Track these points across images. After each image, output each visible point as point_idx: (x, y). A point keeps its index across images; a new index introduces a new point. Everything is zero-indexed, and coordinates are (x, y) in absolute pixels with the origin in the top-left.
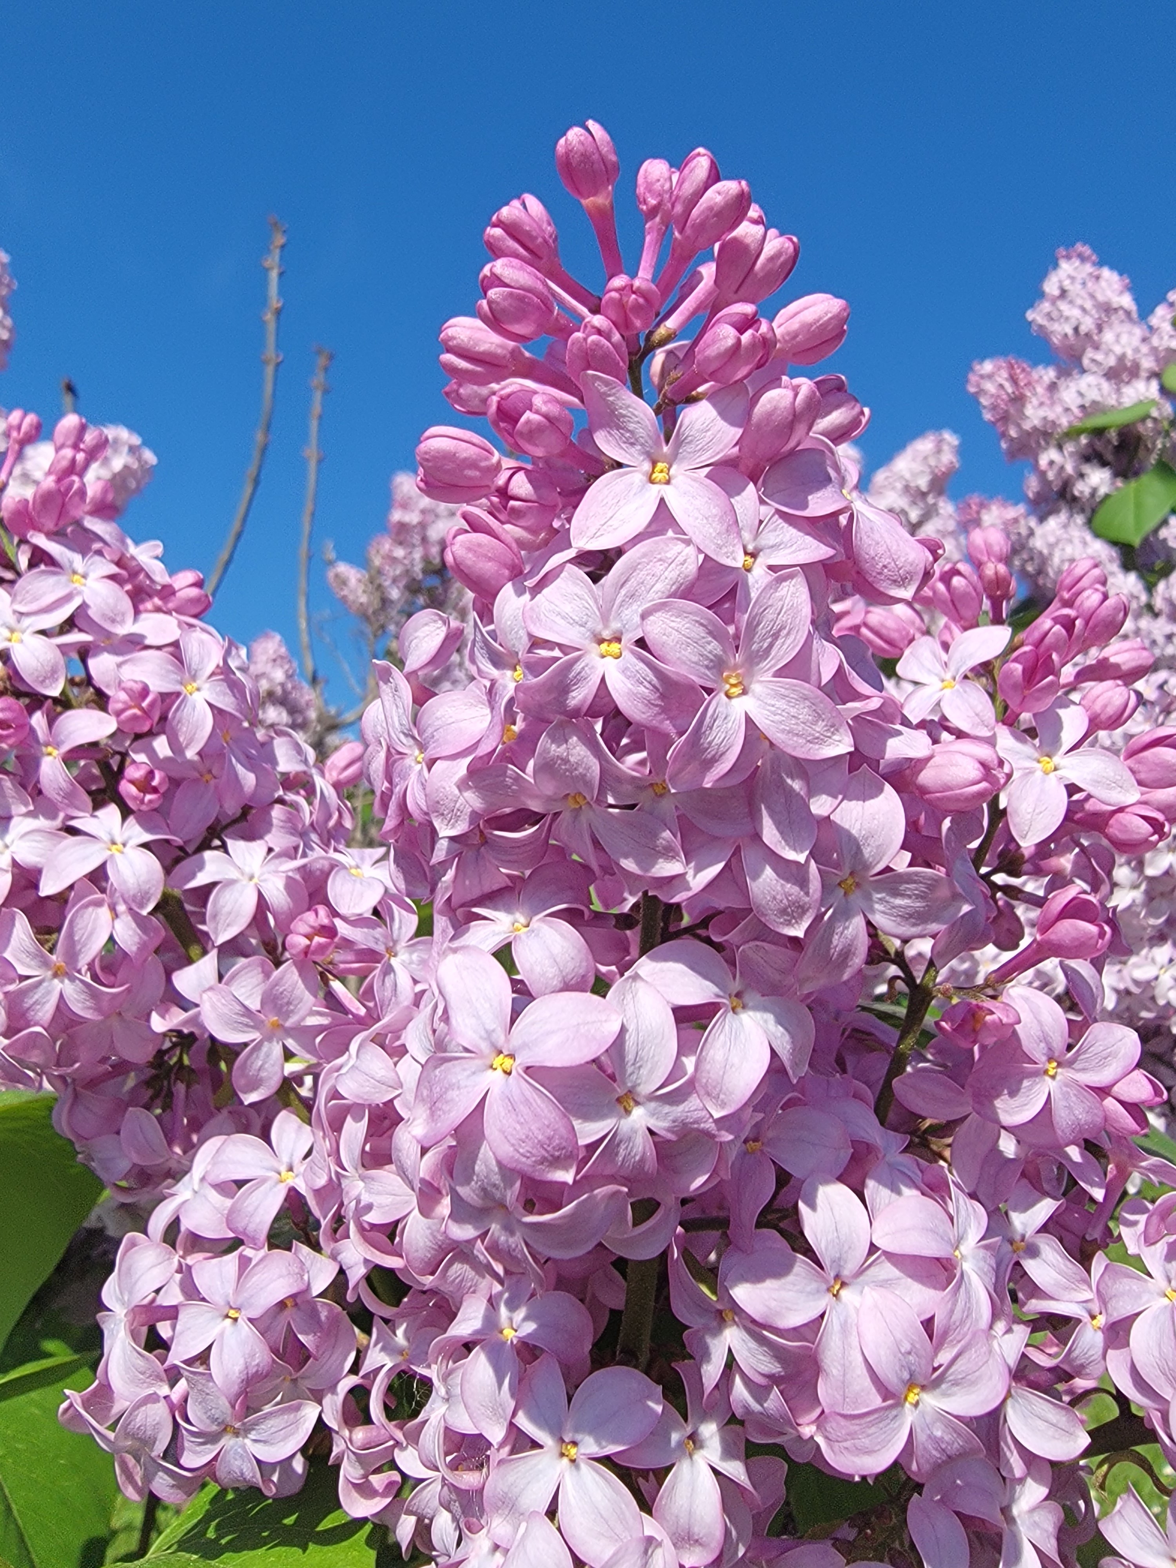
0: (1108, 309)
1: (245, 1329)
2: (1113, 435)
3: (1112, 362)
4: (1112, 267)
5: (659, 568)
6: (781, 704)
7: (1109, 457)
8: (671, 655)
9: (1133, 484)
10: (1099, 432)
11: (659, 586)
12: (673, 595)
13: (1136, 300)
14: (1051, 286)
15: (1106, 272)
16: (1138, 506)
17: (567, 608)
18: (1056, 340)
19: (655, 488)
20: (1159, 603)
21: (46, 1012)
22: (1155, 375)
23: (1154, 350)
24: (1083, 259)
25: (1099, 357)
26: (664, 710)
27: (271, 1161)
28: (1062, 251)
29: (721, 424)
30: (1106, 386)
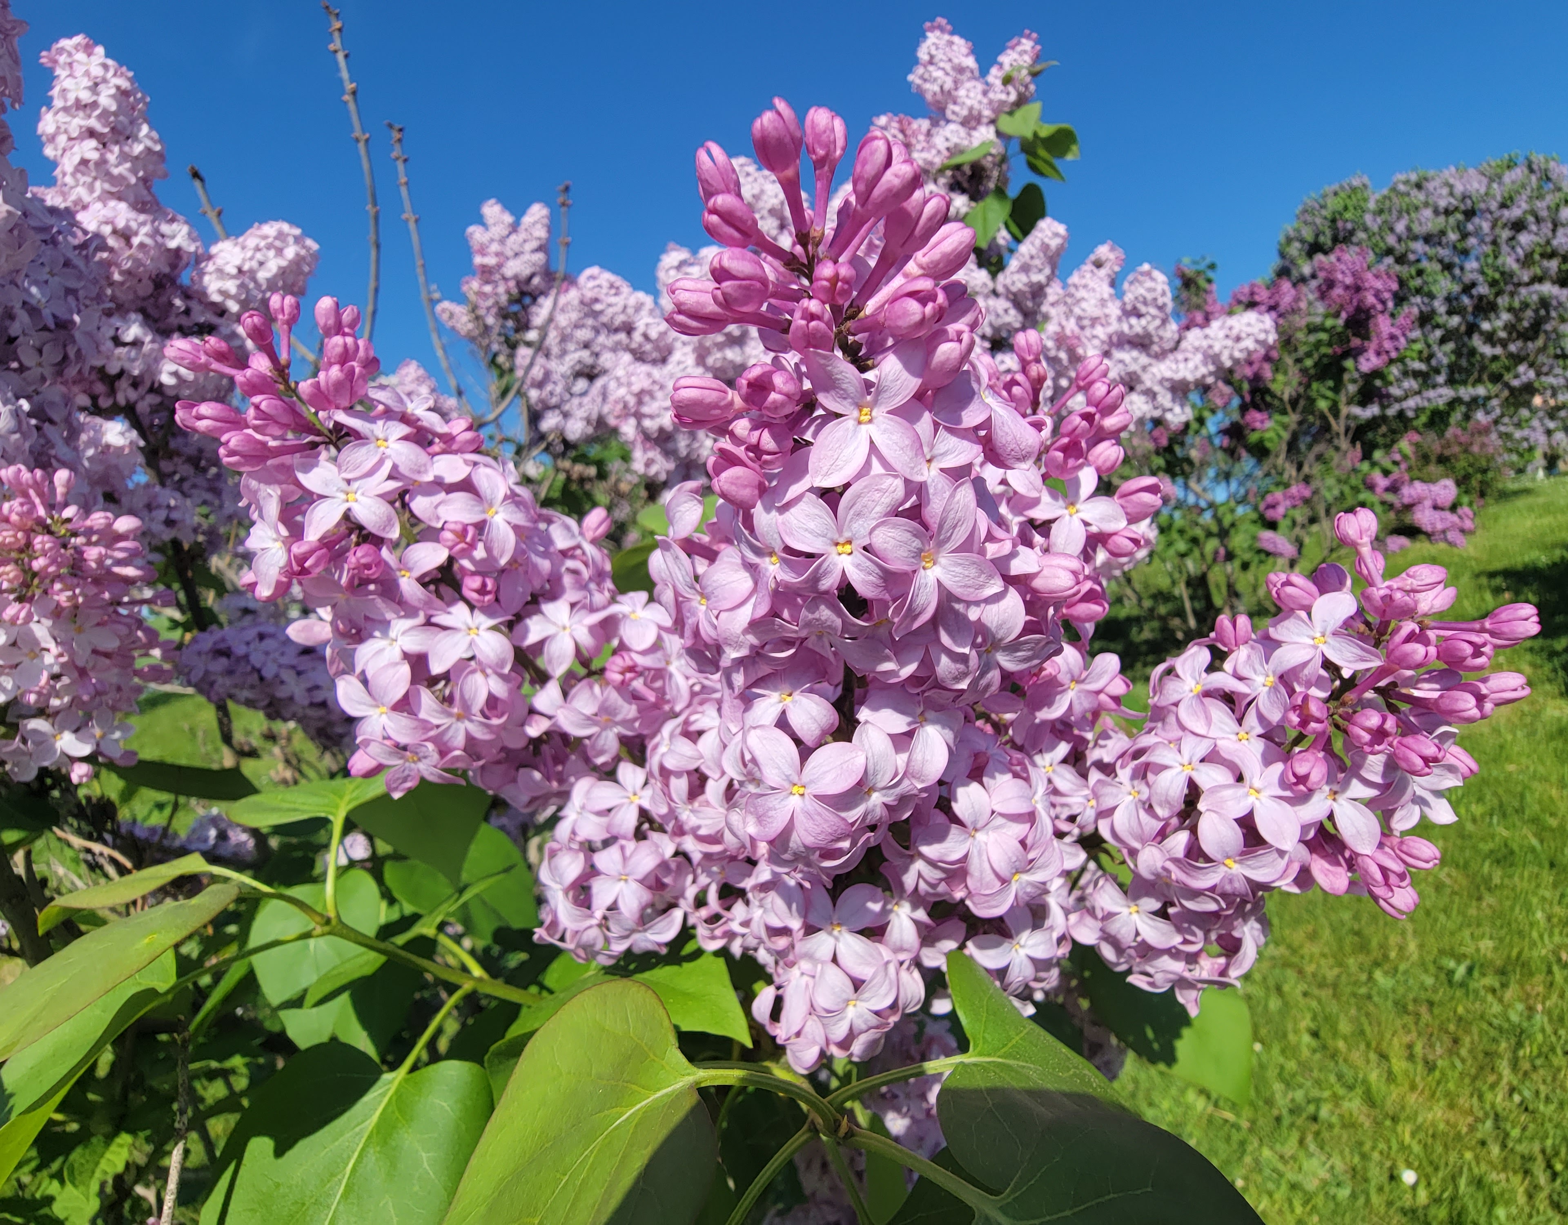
0: (960, 70)
1: (634, 886)
2: (967, 170)
3: (965, 112)
4: (962, 36)
5: (877, 495)
6: (958, 569)
7: (965, 185)
8: (890, 556)
9: (981, 204)
10: (958, 168)
11: (878, 509)
12: (887, 514)
13: (977, 60)
14: (923, 54)
15: (956, 39)
16: (985, 219)
17: (812, 525)
18: (929, 97)
19: (863, 427)
20: (1000, 289)
21: (459, 740)
22: (993, 122)
23: (991, 102)
24: (942, 30)
25: (956, 108)
26: (886, 588)
27: (623, 793)
28: (928, 24)
29: (905, 374)
30: (962, 131)
